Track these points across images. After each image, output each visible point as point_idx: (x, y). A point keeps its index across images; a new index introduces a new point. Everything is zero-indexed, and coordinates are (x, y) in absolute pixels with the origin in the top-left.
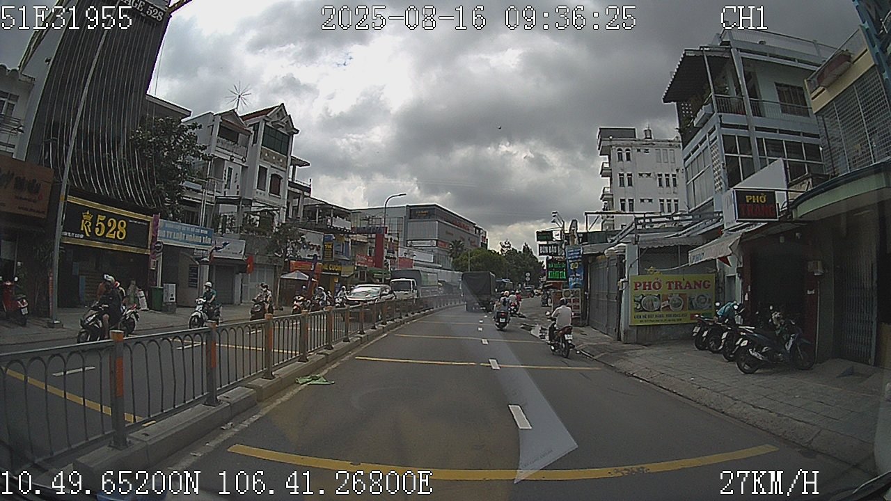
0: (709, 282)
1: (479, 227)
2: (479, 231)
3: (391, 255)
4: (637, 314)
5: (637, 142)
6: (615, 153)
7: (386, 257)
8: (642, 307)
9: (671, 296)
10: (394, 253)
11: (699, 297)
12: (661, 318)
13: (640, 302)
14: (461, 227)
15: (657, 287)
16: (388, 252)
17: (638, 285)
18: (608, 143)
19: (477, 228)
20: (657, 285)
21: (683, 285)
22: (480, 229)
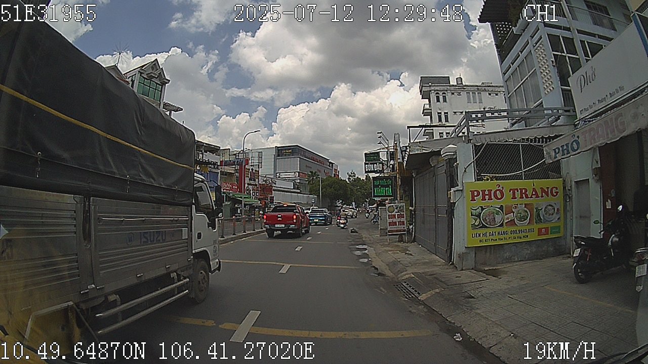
0: (557, 189)
1: (332, 162)
2: (332, 166)
3: (252, 182)
4: (475, 231)
5: (451, 87)
6: (433, 96)
7: (248, 184)
8: (482, 222)
9: (516, 207)
10: (255, 180)
11: (546, 208)
12: (505, 236)
13: (479, 216)
14: (318, 162)
15: (499, 197)
16: (250, 180)
17: (476, 193)
18: (428, 89)
19: (330, 163)
20: (498, 194)
21: (529, 193)
22: (332, 164)
